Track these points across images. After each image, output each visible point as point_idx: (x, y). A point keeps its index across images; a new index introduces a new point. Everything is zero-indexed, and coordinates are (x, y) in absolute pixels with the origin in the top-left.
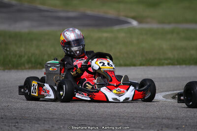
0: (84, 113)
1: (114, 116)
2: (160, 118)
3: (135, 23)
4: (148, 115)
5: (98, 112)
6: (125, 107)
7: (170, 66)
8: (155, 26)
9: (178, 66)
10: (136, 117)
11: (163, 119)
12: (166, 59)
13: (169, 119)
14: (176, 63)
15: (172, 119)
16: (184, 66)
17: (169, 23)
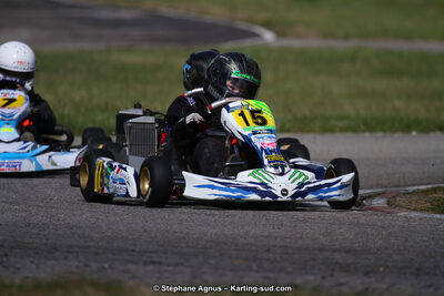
0: (156, 236)
1: (225, 244)
2: (327, 251)
3: (268, 36)
4: (300, 242)
5: (188, 234)
6: (248, 224)
7: (349, 134)
8: (314, 43)
9: (367, 134)
10: (274, 246)
11: (334, 251)
12: (340, 118)
13: (348, 252)
14: (362, 127)
15: (355, 252)
16: (380, 134)
17: (347, 37)
